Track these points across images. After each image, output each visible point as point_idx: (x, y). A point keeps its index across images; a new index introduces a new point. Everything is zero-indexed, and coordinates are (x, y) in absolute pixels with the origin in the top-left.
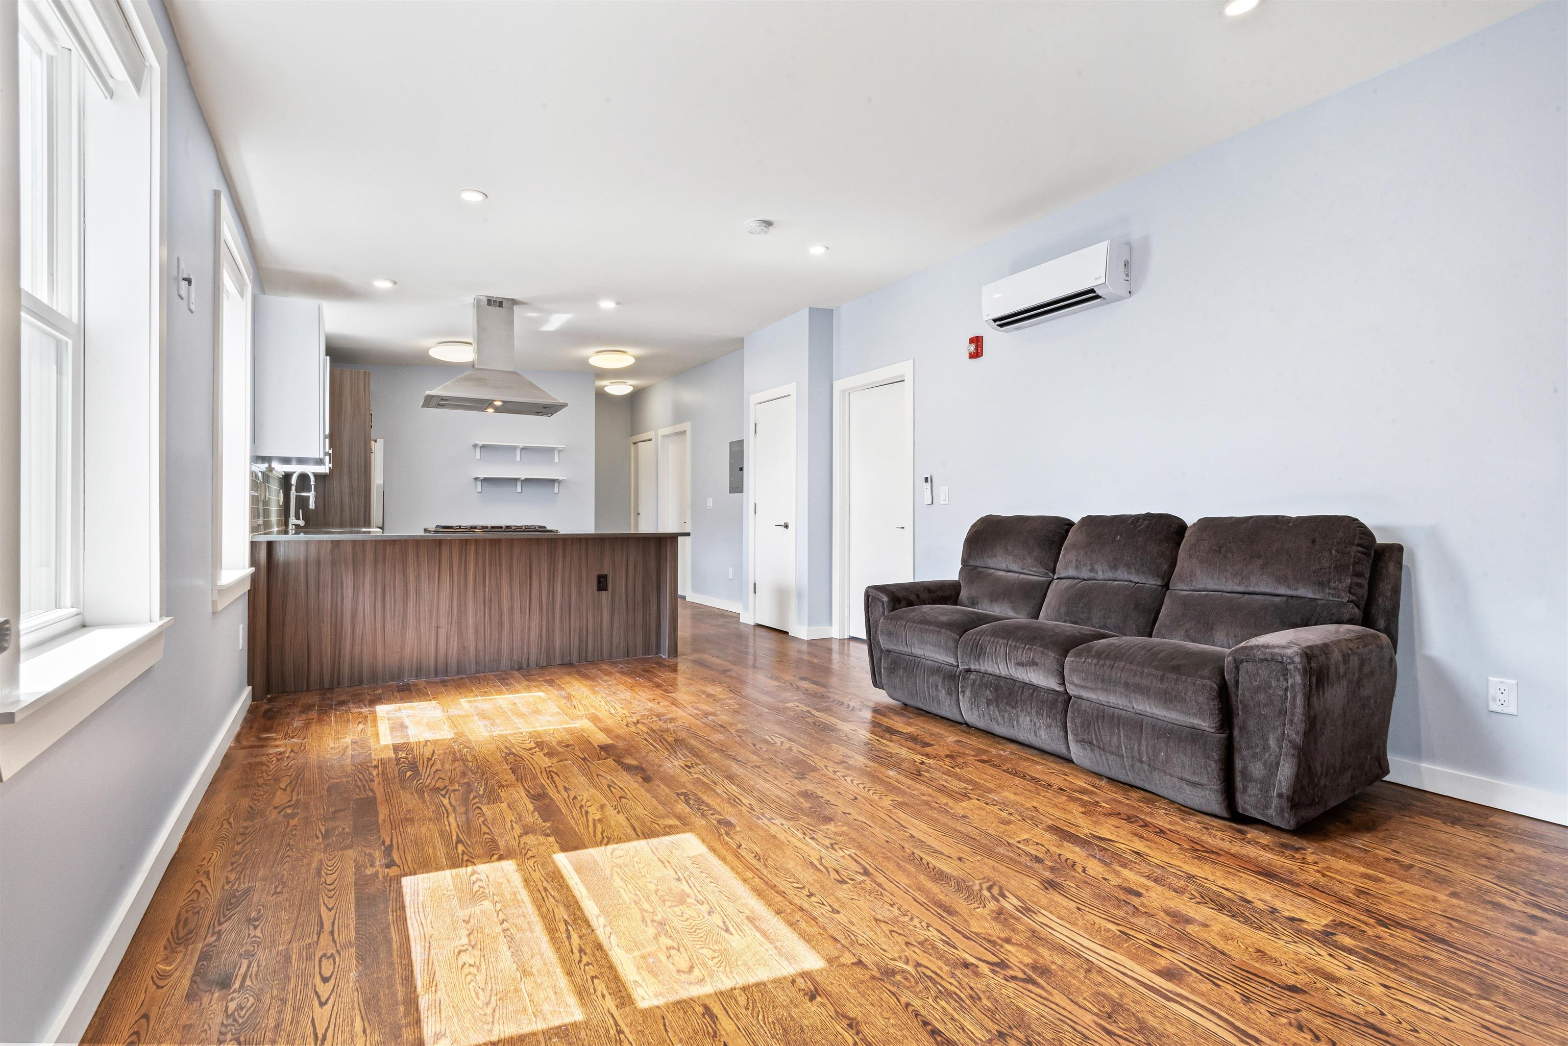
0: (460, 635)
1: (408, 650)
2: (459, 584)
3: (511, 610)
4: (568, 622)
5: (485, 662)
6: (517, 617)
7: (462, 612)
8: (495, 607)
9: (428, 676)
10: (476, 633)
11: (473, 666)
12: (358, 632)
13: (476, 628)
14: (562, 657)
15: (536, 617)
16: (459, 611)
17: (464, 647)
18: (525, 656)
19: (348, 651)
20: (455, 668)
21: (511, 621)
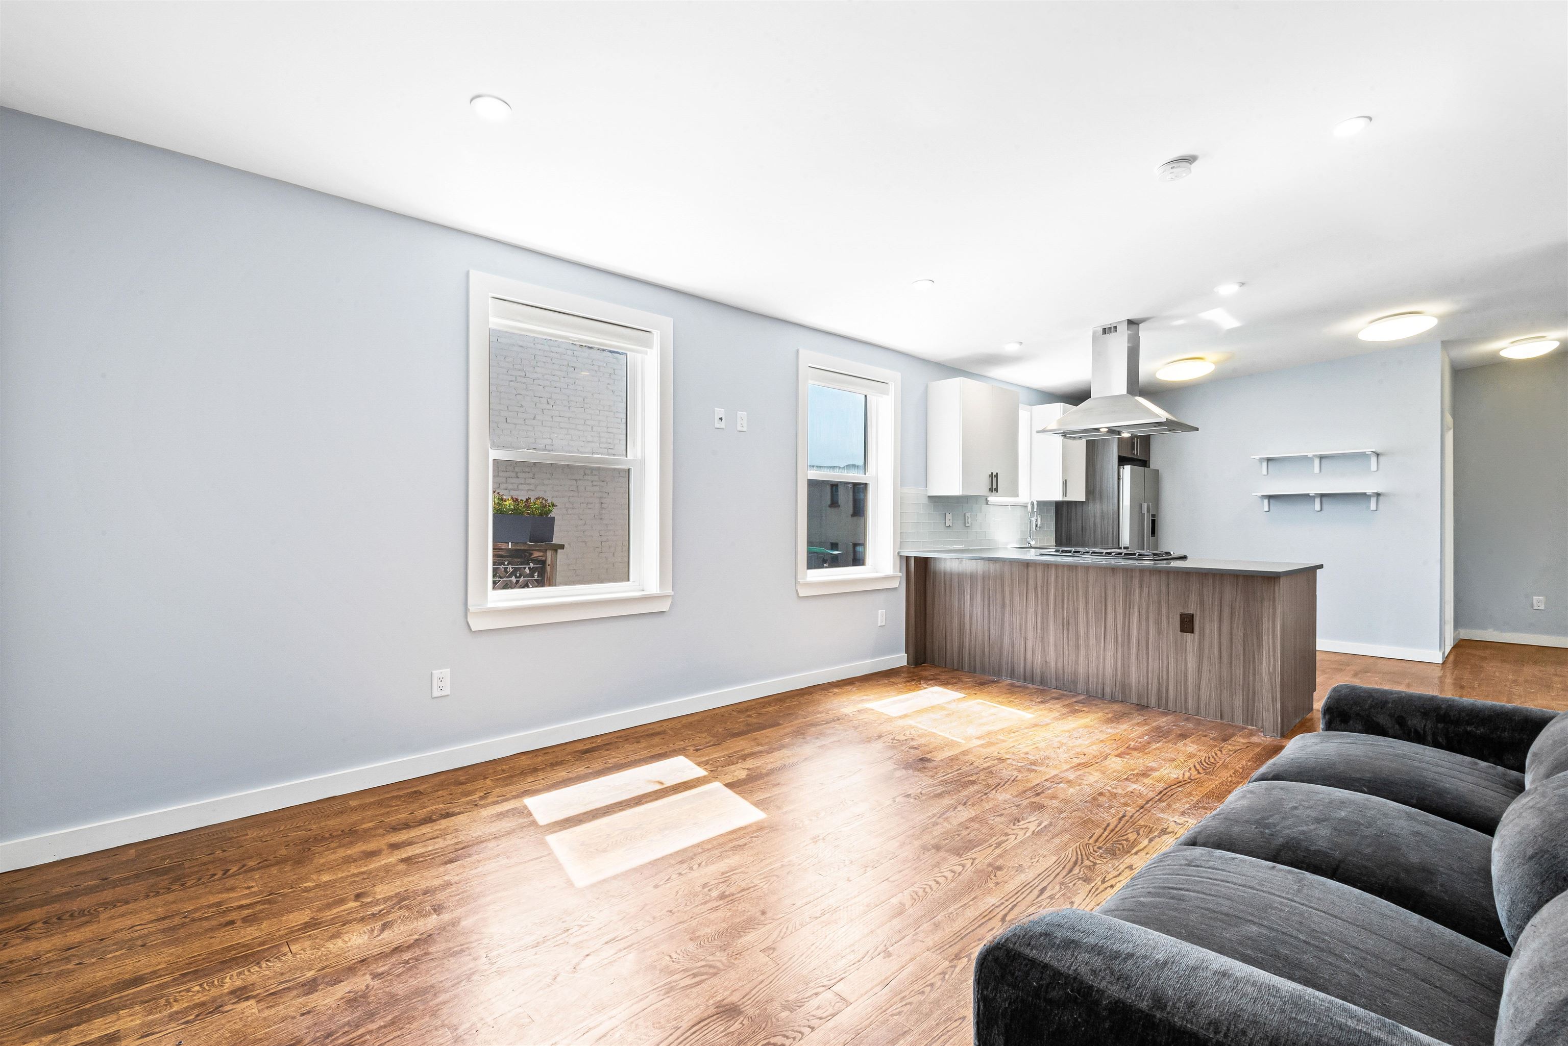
0: (1043, 650)
1: (1005, 653)
2: (1042, 603)
3: (1087, 634)
4: (1145, 660)
5: (1064, 680)
6: (1093, 642)
7: (1045, 629)
8: (1072, 628)
9: (1019, 679)
10: (1056, 650)
11: (1054, 681)
12: (974, 632)
13: (1056, 646)
14: (1139, 698)
15: (1111, 646)
16: (1043, 629)
17: (1046, 662)
18: (1100, 686)
19: (967, 644)
20: (1039, 679)
21: (1087, 646)
